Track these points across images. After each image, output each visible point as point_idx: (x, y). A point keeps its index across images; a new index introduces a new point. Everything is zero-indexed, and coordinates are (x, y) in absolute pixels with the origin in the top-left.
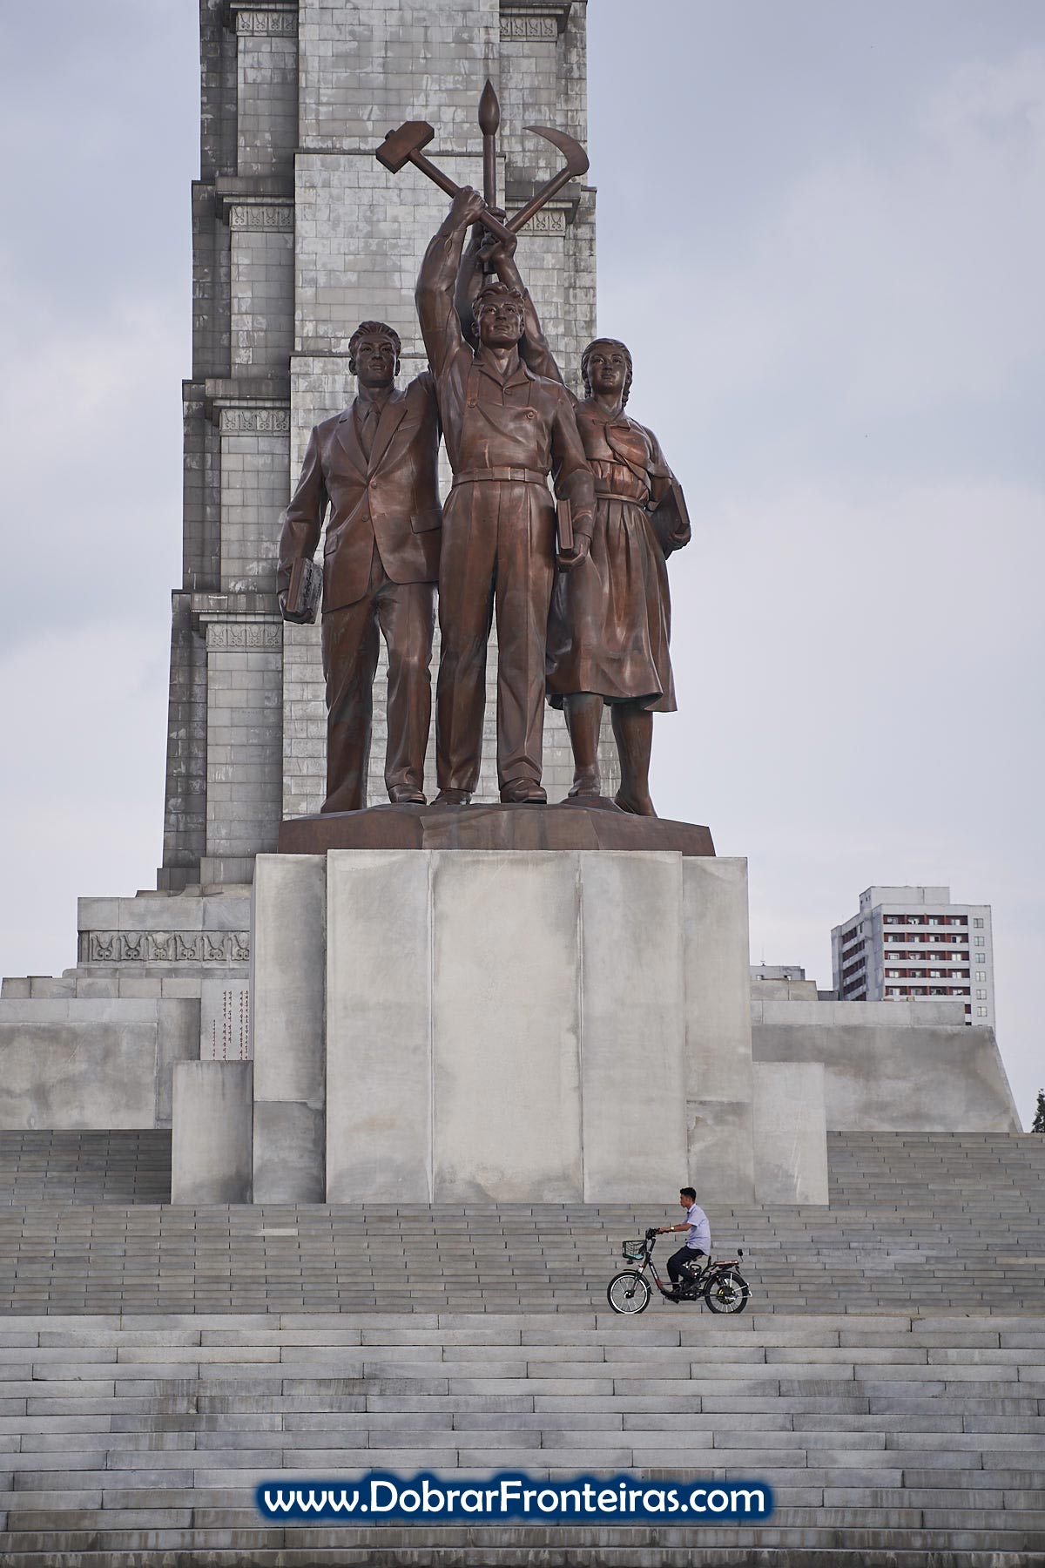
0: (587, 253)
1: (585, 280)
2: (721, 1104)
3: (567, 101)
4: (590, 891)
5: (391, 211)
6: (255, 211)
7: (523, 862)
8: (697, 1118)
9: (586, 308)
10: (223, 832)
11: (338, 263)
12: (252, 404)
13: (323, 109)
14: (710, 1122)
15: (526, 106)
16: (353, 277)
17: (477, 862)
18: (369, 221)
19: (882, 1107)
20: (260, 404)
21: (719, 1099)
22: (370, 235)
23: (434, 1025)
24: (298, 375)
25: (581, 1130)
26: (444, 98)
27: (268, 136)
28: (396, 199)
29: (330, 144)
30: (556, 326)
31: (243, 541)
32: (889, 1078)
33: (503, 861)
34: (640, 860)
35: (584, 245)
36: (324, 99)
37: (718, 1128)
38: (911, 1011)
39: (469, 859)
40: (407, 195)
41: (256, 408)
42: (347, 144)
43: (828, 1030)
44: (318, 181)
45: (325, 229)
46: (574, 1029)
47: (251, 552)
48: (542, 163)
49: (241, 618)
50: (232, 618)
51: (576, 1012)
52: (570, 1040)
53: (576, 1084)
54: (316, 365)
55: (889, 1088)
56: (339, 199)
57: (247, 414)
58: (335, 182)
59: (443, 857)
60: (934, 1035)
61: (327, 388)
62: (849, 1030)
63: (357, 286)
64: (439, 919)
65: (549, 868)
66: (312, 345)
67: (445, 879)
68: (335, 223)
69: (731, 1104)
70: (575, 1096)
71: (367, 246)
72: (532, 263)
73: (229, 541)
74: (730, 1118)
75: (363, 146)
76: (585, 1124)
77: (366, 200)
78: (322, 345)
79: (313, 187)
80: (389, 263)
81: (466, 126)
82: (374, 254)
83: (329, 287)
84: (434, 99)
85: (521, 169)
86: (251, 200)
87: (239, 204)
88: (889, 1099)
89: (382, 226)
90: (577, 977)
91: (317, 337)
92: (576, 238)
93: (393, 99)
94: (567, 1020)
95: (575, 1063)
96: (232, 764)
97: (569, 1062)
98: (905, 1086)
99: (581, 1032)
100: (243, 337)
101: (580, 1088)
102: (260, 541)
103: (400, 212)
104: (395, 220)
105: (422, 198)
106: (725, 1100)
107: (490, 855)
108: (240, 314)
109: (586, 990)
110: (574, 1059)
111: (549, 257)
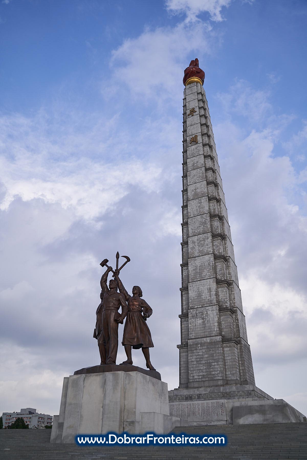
0: (233, 289)
1: (233, 293)
2: (130, 421)
3: (228, 270)
4: (107, 380)
5: (201, 288)
6: (185, 292)
7: (97, 375)
8: (126, 425)
9: (233, 296)
10: (183, 380)
11: (194, 296)
12: (185, 317)
13: (192, 277)
14: (128, 425)
15: (220, 271)
16: (196, 298)
17: (90, 376)
18: (198, 290)
19: (267, 420)
20: (186, 317)
21: (130, 420)
22: (198, 292)
23: (81, 407)
24: (189, 312)
25: (102, 428)
26: (207, 272)
27: (187, 282)
28: (201, 286)
29: (193, 281)
30: (226, 299)
31: (185, 337)
32: (268, 414)
33: (94, 375)
34: (115, 373)
35: (232, 288)
36: (192, 275)
37: (129, 427)
38: (273, 401)
39: (89, 375)
40: (203, 285)
41: (186, 318)
42: (195, 280)
43: (257, 406)
44: (191, 286)
45: (192, 292)
46: (103, 407)
47: (186, 338)
48: (223, 278)
49: (184, 348)
50: (183, 348)
51: (103, 403)
52: (102, 409)
53: (102, 418)
54: (192, 310)
55: (269, 416)
56: (194, 287)
57: (185, 319)
58: (193, 285)
59: (86, 375)
60: (276, 406)
61: (193, 313)
62: (261, 406)
63: (197, 299)
64: (84, 387)
65: (101, 376)
66: (191, 308)
67: (85, 379)
68: (194, 291)
69: (132, 421)
70: (101, 420)
71: (198, 293)
72: (222, 291)
73: (183, 337)
74: (131, 424)
75: (197, 280)
76: (103, 426)
77: (197, 287)
78: (193, 307)
79: (191, 287)
80: (201, 295)
81: (210, 275)
82: (199, 294)
83: (193, 299)
84: (206, 272)
85: (220, 279)
86: (184, 290)
87: (183, 291)
88: (268, 418)
89: (200, 290)
90: (104, 396)
91: (192, 306)
92: (231, 287)
93: (201, 273)
94: (101, 405)
95: (102, 414)
96: (184, 370)
97: (101, 414)
98: (271, 416)
99: (104, 407)
100: (184, 308)
101: (102, 419)
102: (187, 336)
103: (202, 288)
104: (201, 289)
105: (205, 285)
106: (131, 420)
107: (93, 374)
108: (184, 305)
109: (105, 399)
110: (102, 413)
111: (224, 290)
